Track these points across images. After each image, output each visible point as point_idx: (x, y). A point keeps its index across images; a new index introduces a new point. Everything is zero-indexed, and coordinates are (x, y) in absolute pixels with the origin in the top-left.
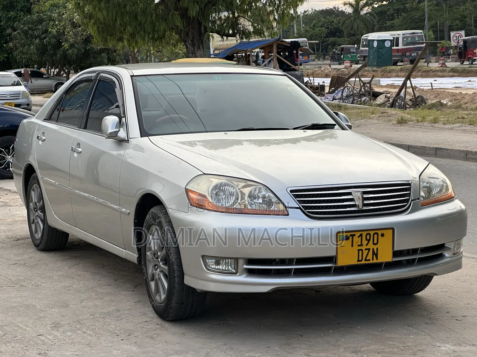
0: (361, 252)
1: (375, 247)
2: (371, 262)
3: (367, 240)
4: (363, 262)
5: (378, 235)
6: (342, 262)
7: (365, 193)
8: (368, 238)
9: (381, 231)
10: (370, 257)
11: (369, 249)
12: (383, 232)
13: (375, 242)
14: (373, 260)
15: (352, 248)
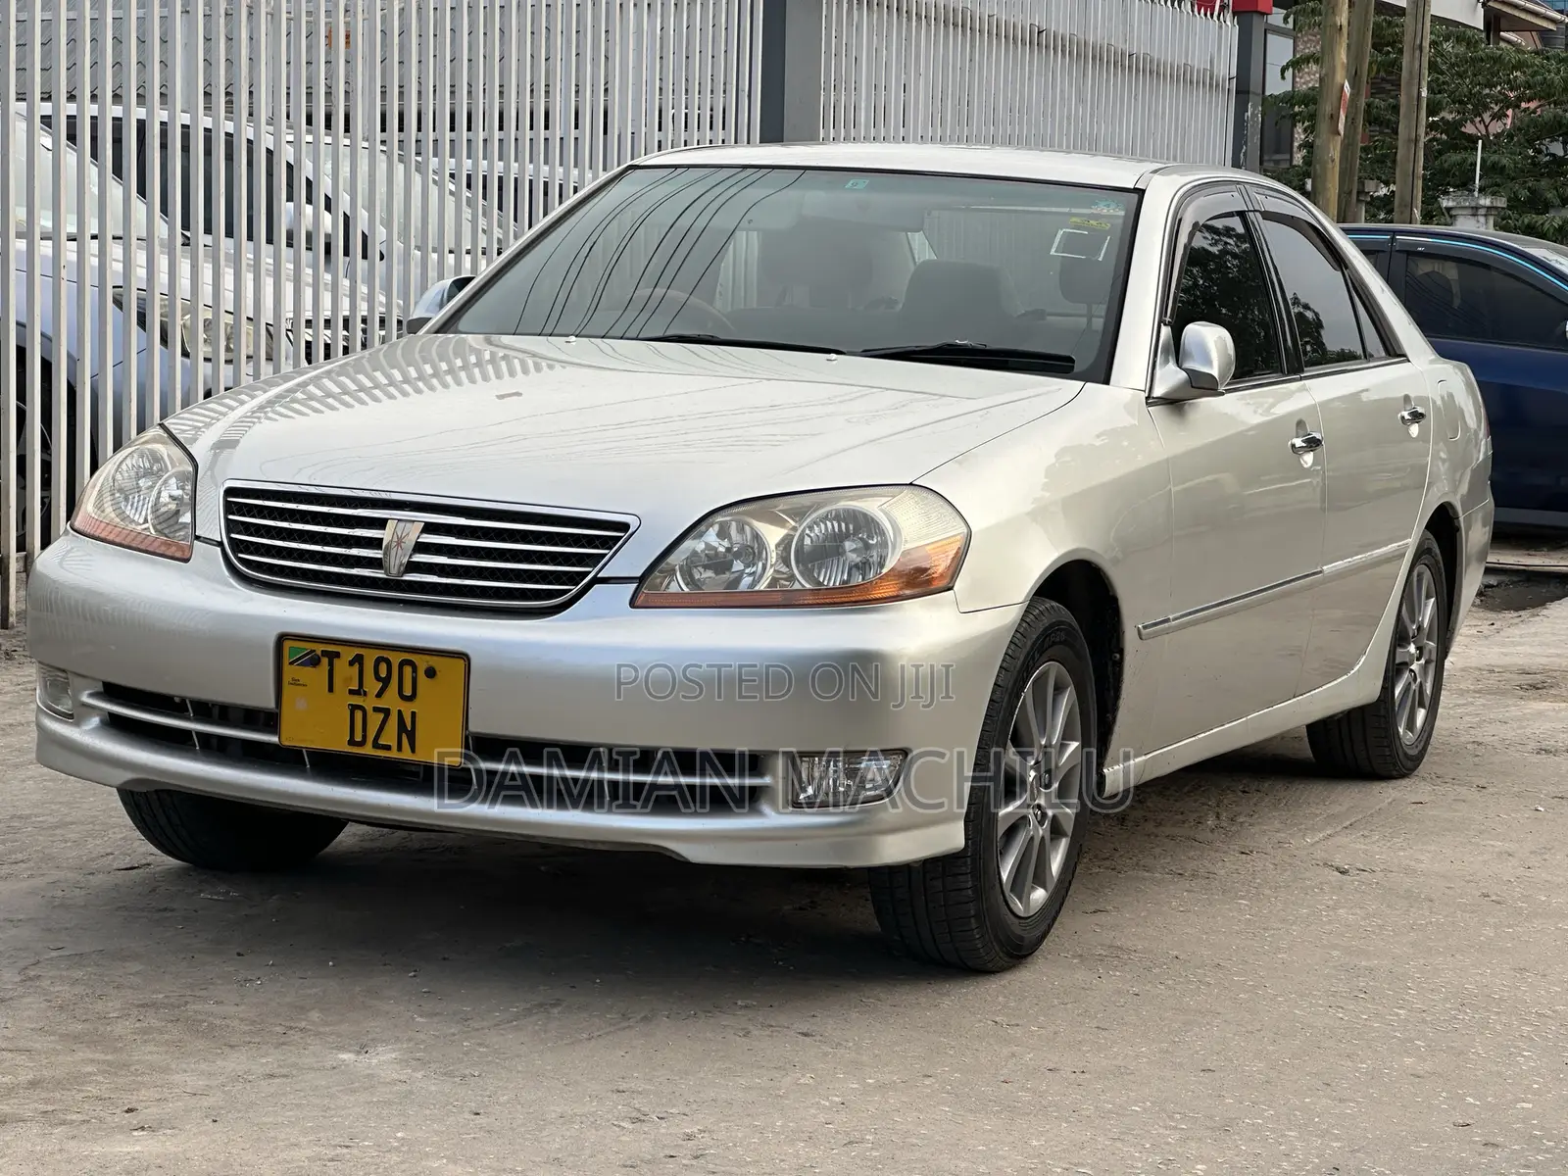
0: (359, 714)
1: (407, 709)
2: (394, 754)
3: (378, 678)
4: (368, 750)
5: (415, 670)
6: (295, 733)
7: (429, 528)
8: (383, 675)
9: (428, 658)
10: (390, 736)
11: (387, 712)
12: (434, 661)
13: (408, 692)
14: (400, 748)
15: (331, 695)
